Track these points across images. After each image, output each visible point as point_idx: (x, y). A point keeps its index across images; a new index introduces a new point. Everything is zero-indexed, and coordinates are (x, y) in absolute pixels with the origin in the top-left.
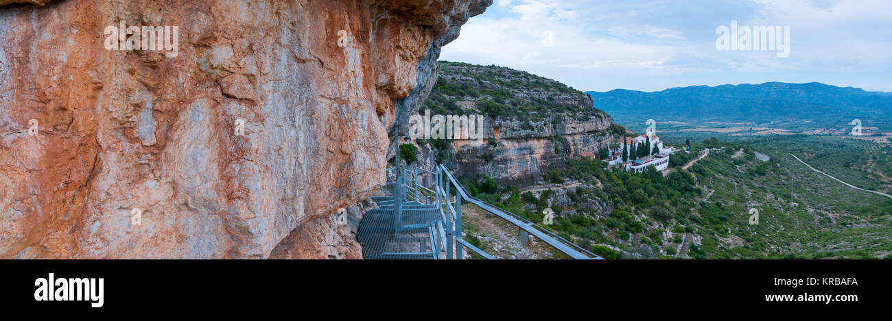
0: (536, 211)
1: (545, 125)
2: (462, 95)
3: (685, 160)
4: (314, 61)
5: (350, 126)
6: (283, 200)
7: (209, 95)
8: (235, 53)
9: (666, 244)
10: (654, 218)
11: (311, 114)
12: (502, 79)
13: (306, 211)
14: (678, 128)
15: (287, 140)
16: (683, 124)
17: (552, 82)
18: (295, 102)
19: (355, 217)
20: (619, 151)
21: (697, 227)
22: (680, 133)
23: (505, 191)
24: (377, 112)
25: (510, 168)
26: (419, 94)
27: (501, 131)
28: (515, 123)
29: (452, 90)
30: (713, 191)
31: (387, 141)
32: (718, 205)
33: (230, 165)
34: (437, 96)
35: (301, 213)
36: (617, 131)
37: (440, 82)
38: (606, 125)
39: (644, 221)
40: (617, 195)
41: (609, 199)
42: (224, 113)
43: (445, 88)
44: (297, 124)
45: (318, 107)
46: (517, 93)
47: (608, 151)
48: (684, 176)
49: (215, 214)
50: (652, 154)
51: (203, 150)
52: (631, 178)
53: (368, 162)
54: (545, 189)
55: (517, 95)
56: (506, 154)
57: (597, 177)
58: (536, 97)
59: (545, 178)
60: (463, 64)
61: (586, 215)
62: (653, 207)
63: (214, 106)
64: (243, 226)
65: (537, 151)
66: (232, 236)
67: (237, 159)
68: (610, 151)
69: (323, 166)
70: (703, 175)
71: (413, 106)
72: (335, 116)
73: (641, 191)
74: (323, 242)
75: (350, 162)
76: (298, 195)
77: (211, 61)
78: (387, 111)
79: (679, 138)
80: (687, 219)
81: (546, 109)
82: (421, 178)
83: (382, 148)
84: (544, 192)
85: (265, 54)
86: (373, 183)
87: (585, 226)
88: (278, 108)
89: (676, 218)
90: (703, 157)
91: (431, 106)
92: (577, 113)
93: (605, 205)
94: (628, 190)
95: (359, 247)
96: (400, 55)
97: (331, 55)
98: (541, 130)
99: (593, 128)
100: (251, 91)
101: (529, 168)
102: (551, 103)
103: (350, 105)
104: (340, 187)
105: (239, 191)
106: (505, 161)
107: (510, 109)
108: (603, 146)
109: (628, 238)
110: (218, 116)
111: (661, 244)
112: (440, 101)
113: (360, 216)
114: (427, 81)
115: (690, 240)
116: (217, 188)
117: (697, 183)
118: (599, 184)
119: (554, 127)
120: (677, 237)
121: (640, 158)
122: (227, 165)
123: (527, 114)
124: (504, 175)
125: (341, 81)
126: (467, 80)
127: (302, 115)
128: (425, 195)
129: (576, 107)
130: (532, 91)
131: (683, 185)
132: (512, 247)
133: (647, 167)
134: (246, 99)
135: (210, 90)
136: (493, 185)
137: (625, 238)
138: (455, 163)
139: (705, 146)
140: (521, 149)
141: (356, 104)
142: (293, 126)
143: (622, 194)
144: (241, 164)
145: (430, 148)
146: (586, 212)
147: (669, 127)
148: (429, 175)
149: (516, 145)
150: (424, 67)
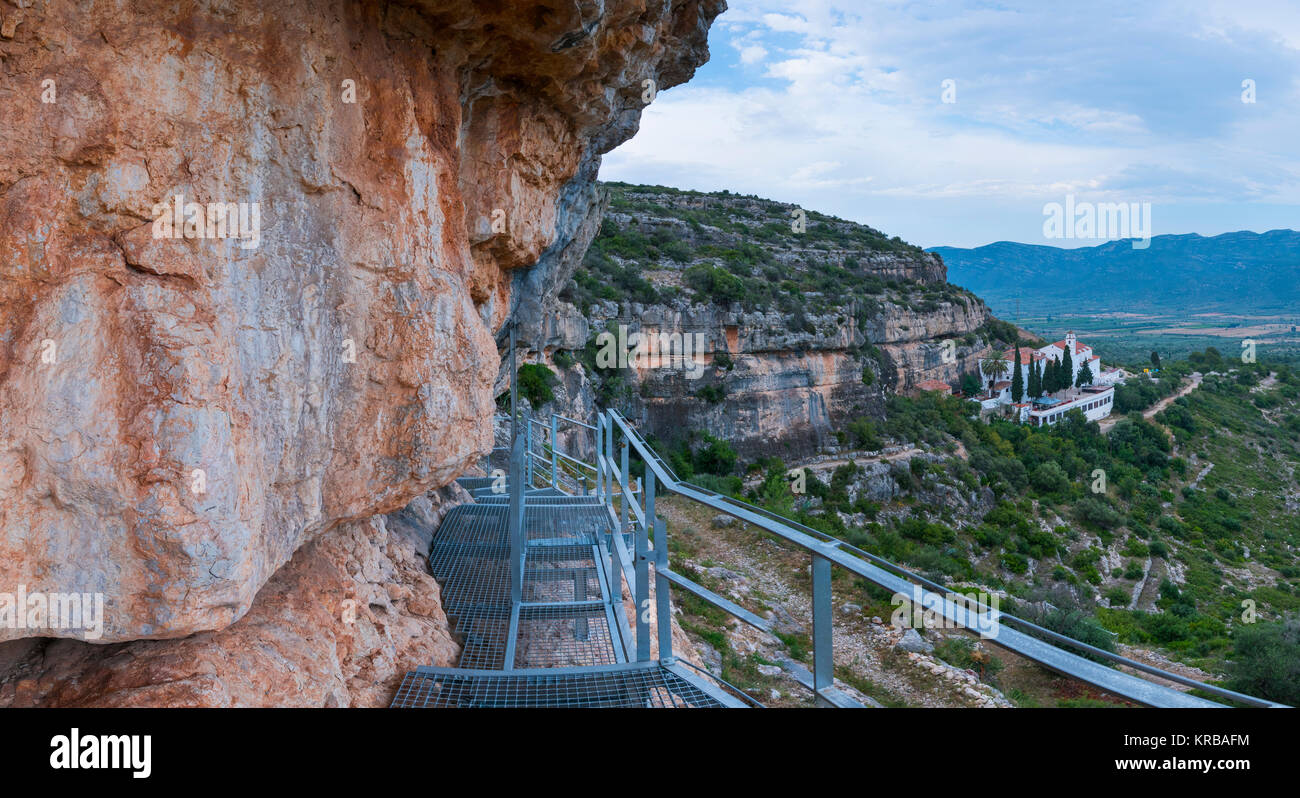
0: (822, 512)
1: (840, 321)
2: (654, 257)
3: (1149, 398)
4: (341, 190)
5: (417, 327)
6: (278, 485)
7: (99, 267)
8: (152, 179)
9: (1107, 581)
10: (1082, 525)
11: (335, 304)
12: (745, 221)
13: (325, 508)
14: (1134, 328)
15: (285, 359)
16: (1144, 318)
17: (854, 227)
18: (302, 276)
19: (423, 522)
20: (1004, 379)
21: (1175, 545)
22: (1138, 339)
23: (751, 470)
24: (472, 296)
25: (764, 417)
26: (561, 256)
27: (742, 336)
28: (774, 317)
29: (631, 246)
30: (1211, 466)
31: (495, 357)
32: (1222, 496)
33: (143, 413)
34: (598, 259)
35: (315, 513)
36: (1000, 334)
37: (607, 231)
38: (976, 321)
39: (1059, 531)
40: (1000, 474)
41: (983, 483)
42: (130, 306)
43: (615, 242)
44: (305, 324)
45: (350, 289)
46: (777, 252)
47: (980, 378)
48: (1147, 431)
49: (112, 515)
50: (1078, 385)
51: (86, 381)
52: (1030, 437)
53: (457, 404)
54: (841, 463)
55: (778, 256)
56: (754, 386)
57: (957, 435)
58: (820, 260)
59: (842, 440)
60: (659, 190)
61: (932, 520)
62: (1079, 500)
63: (109, 291)
64: (170, 539)
65: (822, 380)
66: (149, 562)
67: (158, 400)
68: (985, 380)
69: (360, 412)
70: (1189, 430)
71: (548, 283)
72: (385, 306)
73: (1053, 466)
74: (358, 576)
75: (418, 403)
76: (308, 474)
77: (103, 196)
78: (494, 296)
79: (1137, 350)
80: (1154, 528)
81: (843, 286)
82: (563, 437)
83: (486, 375)
84: (839, 470)
85: (216, 179)
86: (466, 449)
87: (930, 543)
88: (245, 293)
89: (1130, 525)
90: (1188, 390)
91: (585, 282)
92: (911, 296)
93: (974, 498)
94: (1026, 463)
95: (433, 586)
96: (522, 175)
97: (377, 178)
98: (832, 332)
99: (946, 328)
100: (187, 257)
101: (807, 416)
102: (853, 273)
103: (418, 284)
104: (397, 457)
105: (160, 466)
106: (752, 401)
107: (762, 287)
108: (968, 368)
109: (1026, 568)
110: (117, 311)
111: (1097, 582)
112: (604, 270)
113: (432, 520)
114: (579, 228)
115: (1160, 574)
116: (116, 461)
117: (1176, 449)
118: (961, 451)
119: (861, 327)
120: (1132, 566)
121: (1050, 392)
122: (136, 414)
123: (802, 299)
124: (750, 433)
125: (400, 232)
126: (668, 225)
127: (316, 304)
128: (573, 476)
129: (908, 282)
130: (811, 249)
131: (1145, 451)
132: (767, 592)
133: (1066, 413)
134: (176, 275)
135: (101, 256)
136: (725, 456)
137: (1018, 568)
138: (639, 405)
139: (1192, 366)
140: (787, 375)
141: (430, 282)
142: (298, 327)
143: (1012, 473)
144: (166, 411)
145: (582, 372)
146: (933, 513)
147: (1115, 325)
148: (582, 433)
149: (777, 366)
150: (572, 199)
